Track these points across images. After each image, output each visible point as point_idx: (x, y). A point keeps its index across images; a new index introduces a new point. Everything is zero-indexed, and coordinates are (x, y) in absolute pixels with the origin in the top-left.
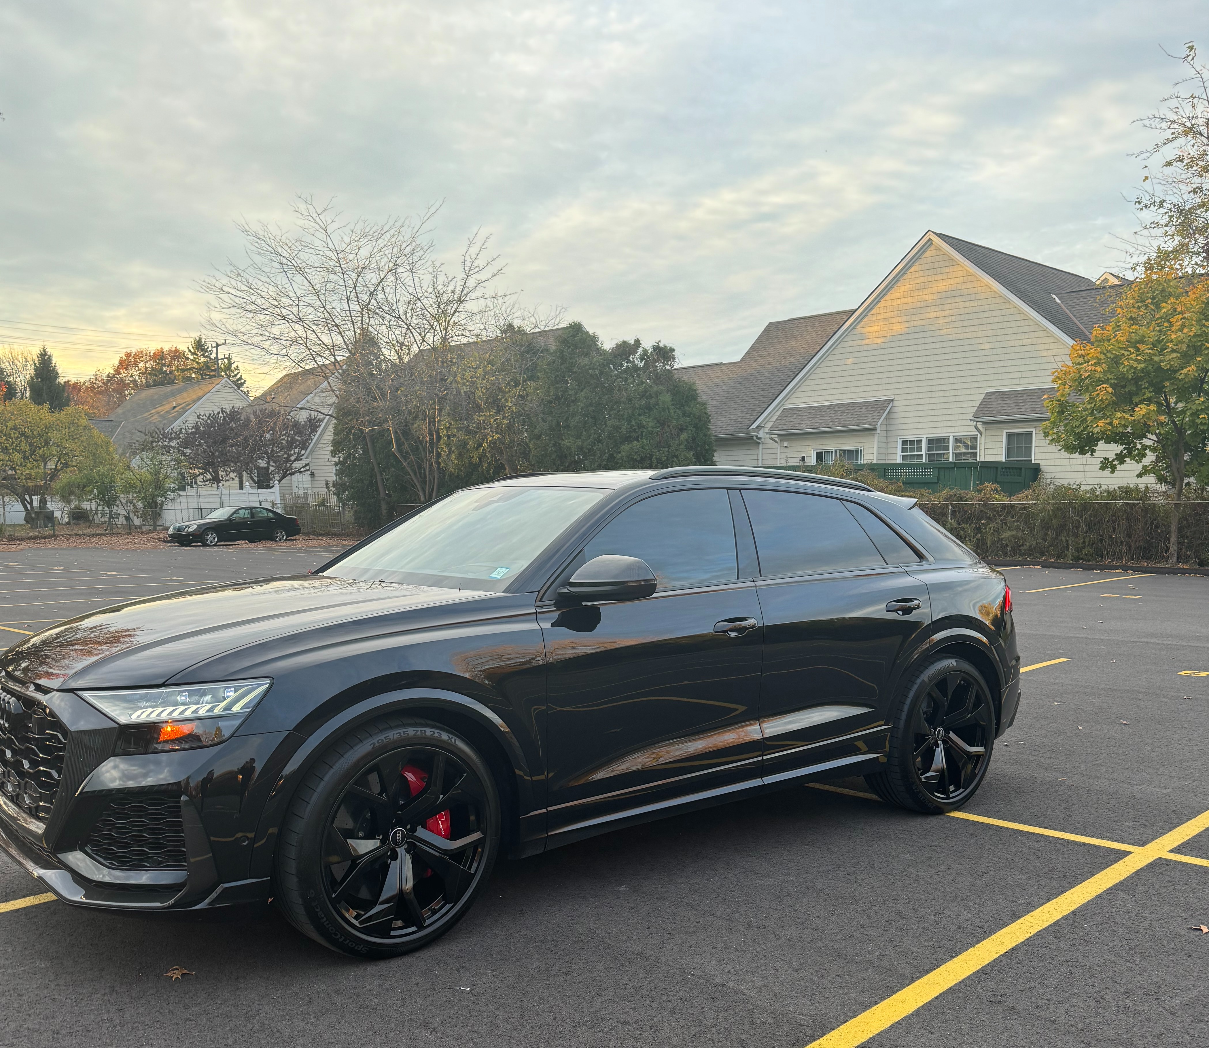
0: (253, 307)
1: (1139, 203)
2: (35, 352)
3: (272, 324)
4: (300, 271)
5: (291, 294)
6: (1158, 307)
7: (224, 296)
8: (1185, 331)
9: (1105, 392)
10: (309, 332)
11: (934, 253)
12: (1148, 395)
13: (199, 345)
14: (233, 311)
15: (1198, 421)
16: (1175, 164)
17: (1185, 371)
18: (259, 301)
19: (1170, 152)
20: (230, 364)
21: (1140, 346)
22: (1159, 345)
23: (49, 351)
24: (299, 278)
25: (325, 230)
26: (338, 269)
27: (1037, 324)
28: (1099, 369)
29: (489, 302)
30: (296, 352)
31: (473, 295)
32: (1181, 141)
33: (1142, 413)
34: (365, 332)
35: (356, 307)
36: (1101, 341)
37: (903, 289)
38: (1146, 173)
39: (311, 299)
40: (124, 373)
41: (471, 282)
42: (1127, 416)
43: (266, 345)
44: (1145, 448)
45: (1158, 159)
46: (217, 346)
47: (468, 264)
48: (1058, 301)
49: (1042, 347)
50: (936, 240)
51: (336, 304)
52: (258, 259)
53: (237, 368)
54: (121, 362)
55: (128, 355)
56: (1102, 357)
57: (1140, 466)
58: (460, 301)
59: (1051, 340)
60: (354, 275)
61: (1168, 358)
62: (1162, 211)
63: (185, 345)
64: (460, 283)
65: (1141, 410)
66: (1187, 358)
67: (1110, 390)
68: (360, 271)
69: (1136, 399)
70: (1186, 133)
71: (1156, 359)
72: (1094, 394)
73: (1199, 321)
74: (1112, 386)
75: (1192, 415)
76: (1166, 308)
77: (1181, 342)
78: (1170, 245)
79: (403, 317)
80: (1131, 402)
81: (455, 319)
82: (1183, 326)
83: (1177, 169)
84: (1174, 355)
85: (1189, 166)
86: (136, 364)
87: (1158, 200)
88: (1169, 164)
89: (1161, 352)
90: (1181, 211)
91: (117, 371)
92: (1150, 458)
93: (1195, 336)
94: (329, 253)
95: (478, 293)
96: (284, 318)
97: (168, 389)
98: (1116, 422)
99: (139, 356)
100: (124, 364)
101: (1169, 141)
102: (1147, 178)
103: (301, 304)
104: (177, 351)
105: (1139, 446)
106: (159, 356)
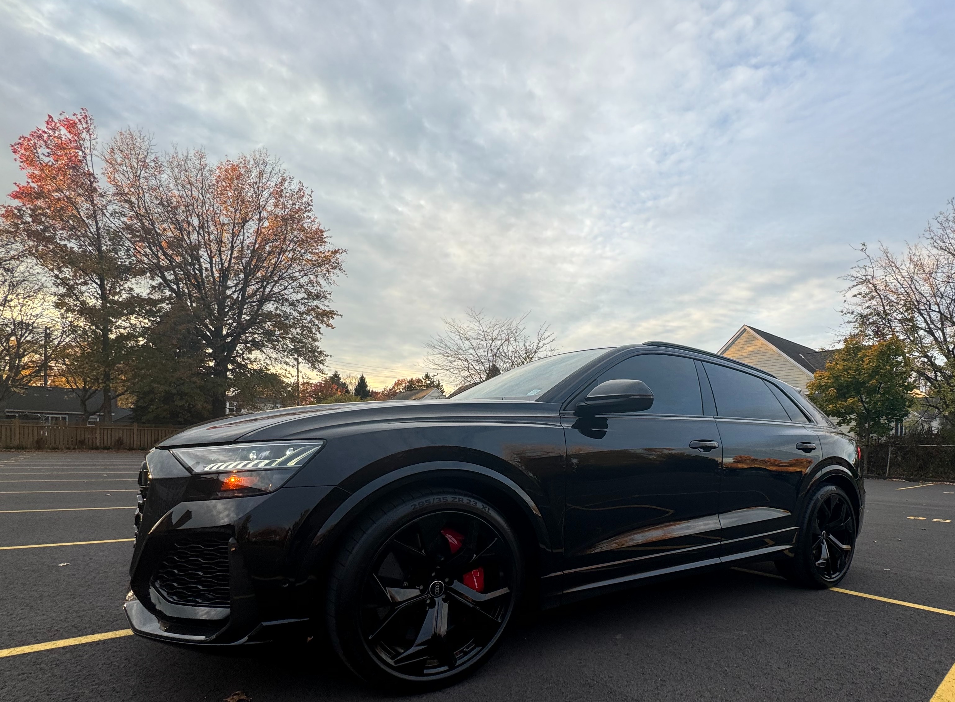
0: (447, 354)
1: (842, 312)
2: (359, 376)
3: (455, 361)
4: (468, 339)
5: (464, 349)
6: (856, 355)
7: (435, 349)
8: (871, 364)
9: (832, 391)
10: (470, 365)
11: (747, 335)
12: (853, 394)
13: (427, 376)
14: (438, 356)
15: (878, 406)
16: (858, 296)
17: (871, 382)
18: (450, 352)
19: (855, 291)
20: (439, 384)
21: (849, 371)
22: (858, 370)
23: (365, 376)
24: (467, 342)
25: (479, 322)
26: (484, 339)
27: (794, 366)
28: (829, 381)
29: (549, 353)
30: (465, 373)
31: (541, 350)
32: (860, 286)
33: (851, 401)
34: (494, 366)
35: (490, 355)
36: (829, 368)
37: (732, 350)
38: (845, 299)
39: (471, 351)
40: (396, 388)
41: (541, 345)
42: (843, 403)
43: (452, 370)
44: (851, 419)
45: (849, 294)
46: (434, 376)
47: (540, 337)
48: (803, 357)
49: (797, 376)
50: (748, 329)
51: (482, 353)
52: (450, 334)
53: (442, 386)
54: (395, 384)
55: (399, 381)
56: (831, 376)
57: (849, 427)
58: (535, 352)
59: (801, 373)
60: (490, 342)
61: (862, 376)
62: (853, 316)
63: (421, 376)
64: (536, 345)
65: (850, 400)
66: (871, 377)
67: (835, 391)
68: (493, 340)
69: (847, 396)
70: (862, 283)
71: (857, 377)
72: (827, 393)
73: (877, 360)
74: (836, 389)
75: (874, 403)
76: (860, 354)
77: (869, 369)
78: (857, 331)
79: (510, 358)
80: (845, 397)
81: (534, 359)
82: (870, 362)
83: (859, 299)
84: (866, 375)
85: (864, 297)
86: (401, 384)
87: (851, 311)
88: (855, 296)
89: (859, 374)
90: (861, 316)
91: (394, 387)
92: (853, 424)
93: (876, 366)
94: (480, 332)
95: (544, 348)
96: (460, 359)
97: (412, 392)
98: (838, 406)
99: (403, 381)
100: (397, 384)
101: (855, 286)
102: (845, 301)
103: (468, 354)
104: (419, 379)
105: (848, 418)
106: (411, 381)
